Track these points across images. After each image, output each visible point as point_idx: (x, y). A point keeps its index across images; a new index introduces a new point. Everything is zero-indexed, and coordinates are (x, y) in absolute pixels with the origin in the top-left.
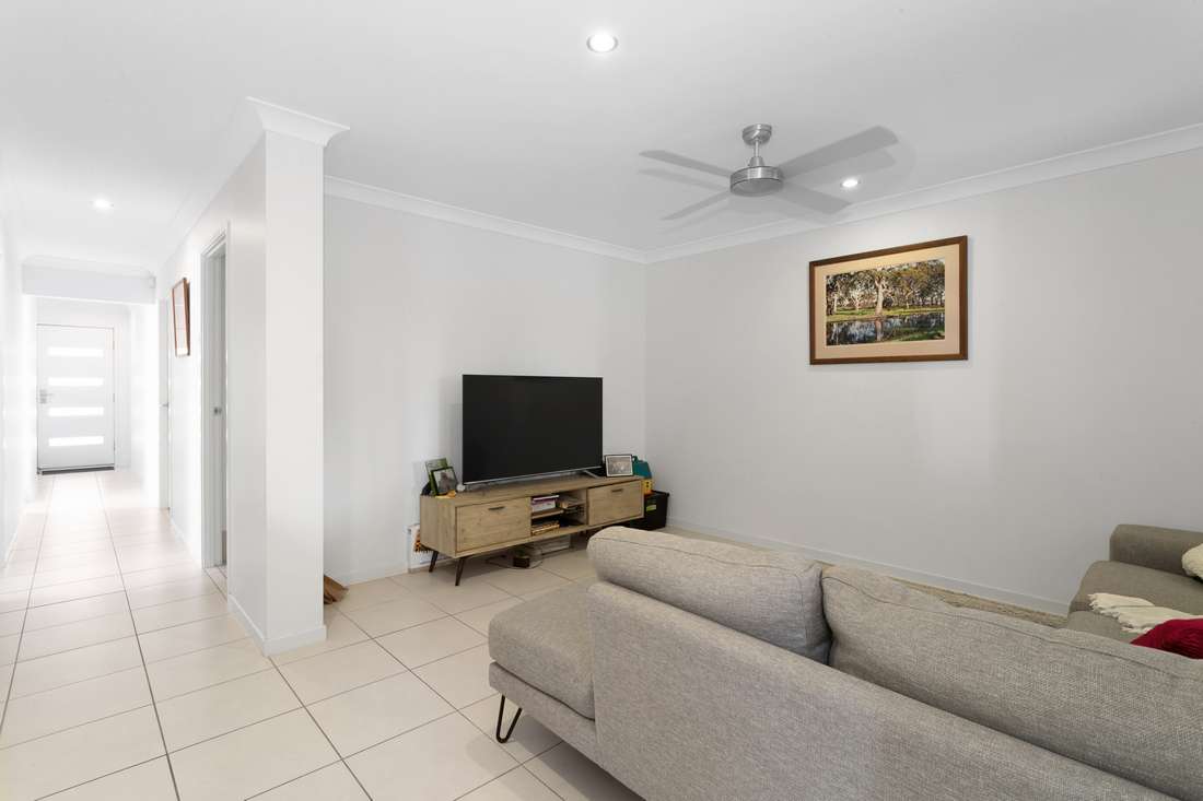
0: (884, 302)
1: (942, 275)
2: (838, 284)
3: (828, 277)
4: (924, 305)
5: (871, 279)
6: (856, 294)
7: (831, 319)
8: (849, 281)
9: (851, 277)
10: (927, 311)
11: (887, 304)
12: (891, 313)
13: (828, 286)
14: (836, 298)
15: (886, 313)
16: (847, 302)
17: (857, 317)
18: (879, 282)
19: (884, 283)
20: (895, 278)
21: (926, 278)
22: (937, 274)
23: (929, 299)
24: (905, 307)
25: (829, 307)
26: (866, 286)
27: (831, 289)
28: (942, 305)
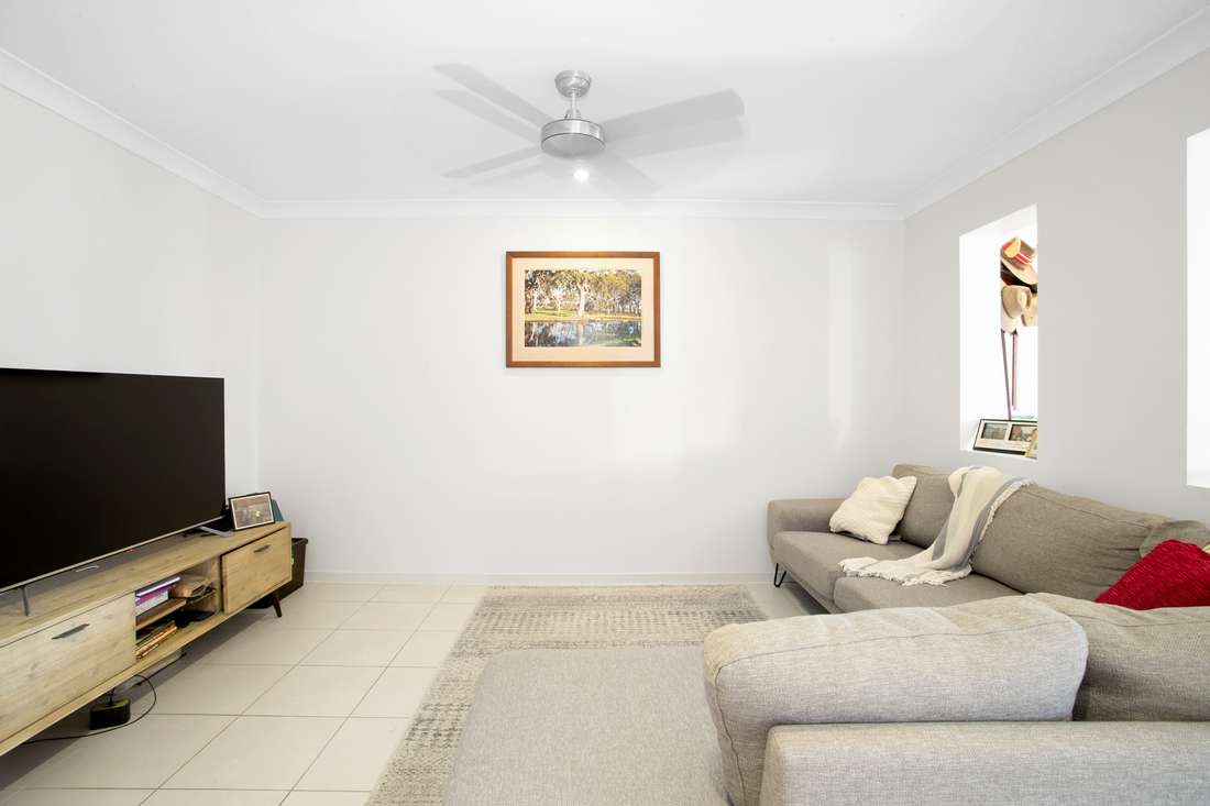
0: (586, 306)
1: (639, 285)
2: (538, 281)
3: (527, 272)
4: (624, 313)
5: (574, 280)
6: (557, 293)
7: (530, 318)
8: (551, 278)
9: (553, 275)
10: (626, 319)
11: (589, 307)
12: (593, 317)
13: (526, 281)
14: (536, 295)
15: (588, 316)
16: (547, 301)
17: (558, 318)
18: (581, 283)
19: (585, 285)
20: (597, 283)
21: (625, 286)
22: (636, 286)
23: (628, 306)
24: (606, 313)
25: (528, 304)
26: (568, 286)
27: (530, 284)
28: (639, 314)
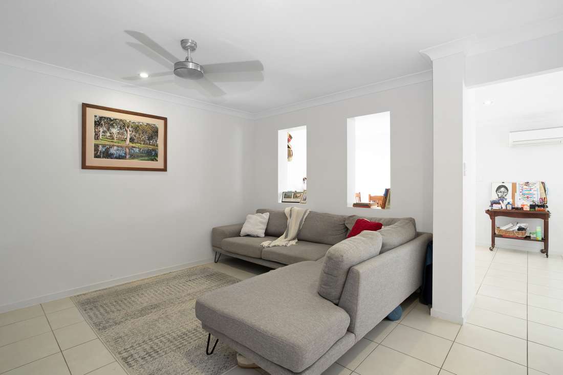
0: (130, 139)
1: (157, 132)
2: (102, 122)
3: (96, 116)
4: (149, 145)
5: (123, 125)
6: (115, 131)
7: (97, 142)
8: (111, 122)
9: (112, 120)
10: (151, 147)
11: (132, 140)
12: (134, 145)
13: (95, 122)
14: (101, 130)
15: (131, 145)
16: (108, 134)
17: (115, 144)
18: (128, 127)
19: (130, 128)
20: (136, 128)
21: (150, 132)
22: (156, 132)
23: (152, 142)
24: (141, 144)
25: (96, 134)
26: (121, 128)
27: (98, 124)
28: (157, 146)
